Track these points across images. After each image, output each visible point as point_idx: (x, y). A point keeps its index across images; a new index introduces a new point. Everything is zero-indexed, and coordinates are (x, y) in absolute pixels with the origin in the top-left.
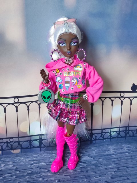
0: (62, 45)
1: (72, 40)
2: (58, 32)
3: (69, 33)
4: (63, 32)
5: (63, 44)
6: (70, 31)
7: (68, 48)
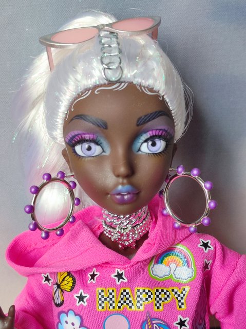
0: (89, 149)
1: (142, 122)
2: (66, 82)
3: (123, 86)
4: (90, 83)
5: (93, 145)
6: (130, 74)
7: (122, 170)
